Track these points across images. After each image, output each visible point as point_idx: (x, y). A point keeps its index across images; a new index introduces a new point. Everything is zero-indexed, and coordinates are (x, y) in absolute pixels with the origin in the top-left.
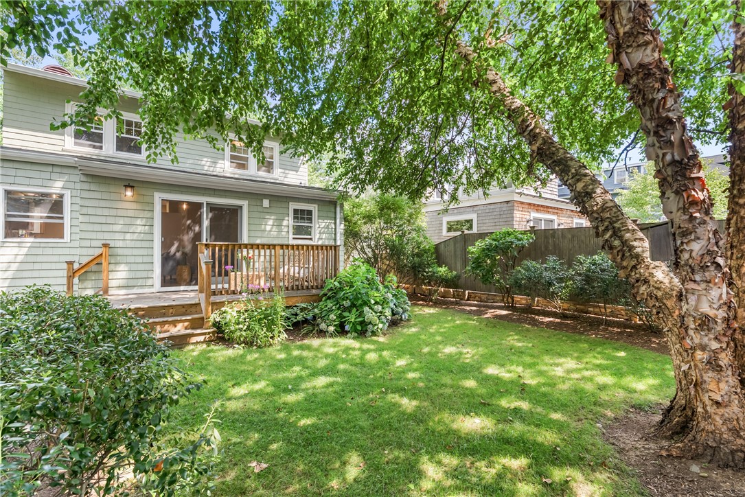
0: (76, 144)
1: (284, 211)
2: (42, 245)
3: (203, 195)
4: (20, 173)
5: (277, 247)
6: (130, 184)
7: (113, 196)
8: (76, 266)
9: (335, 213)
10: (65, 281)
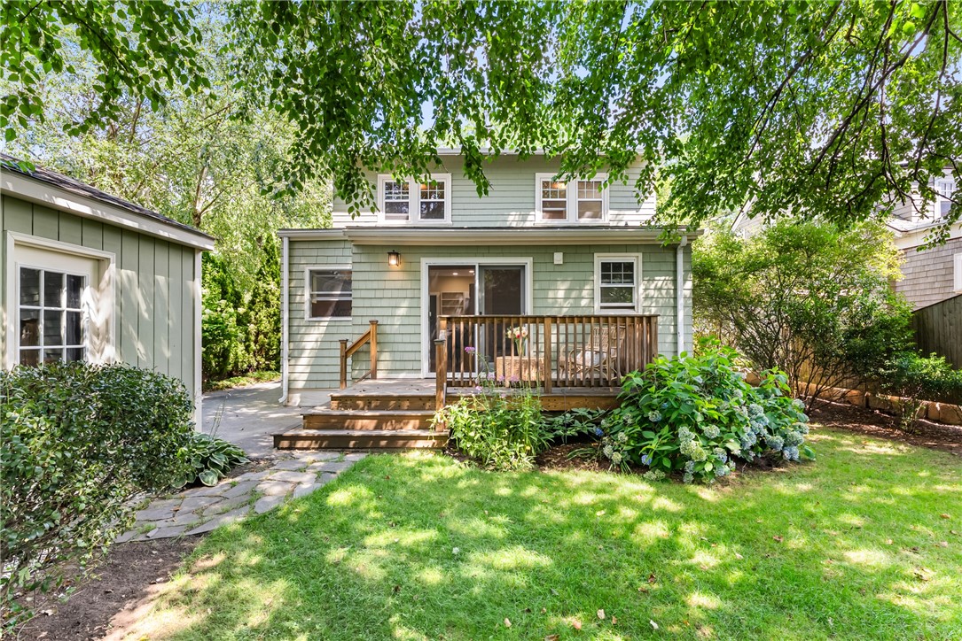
0: (387, 218)
1: (586, 267)
2: (337, 324)
3: (476, 255)
4: (321, 252)
5: (546, 320)
6: (395, 251)
7: (381, 267)
8: (349, 345)
9: (675, 263)
10: (338, 361)
